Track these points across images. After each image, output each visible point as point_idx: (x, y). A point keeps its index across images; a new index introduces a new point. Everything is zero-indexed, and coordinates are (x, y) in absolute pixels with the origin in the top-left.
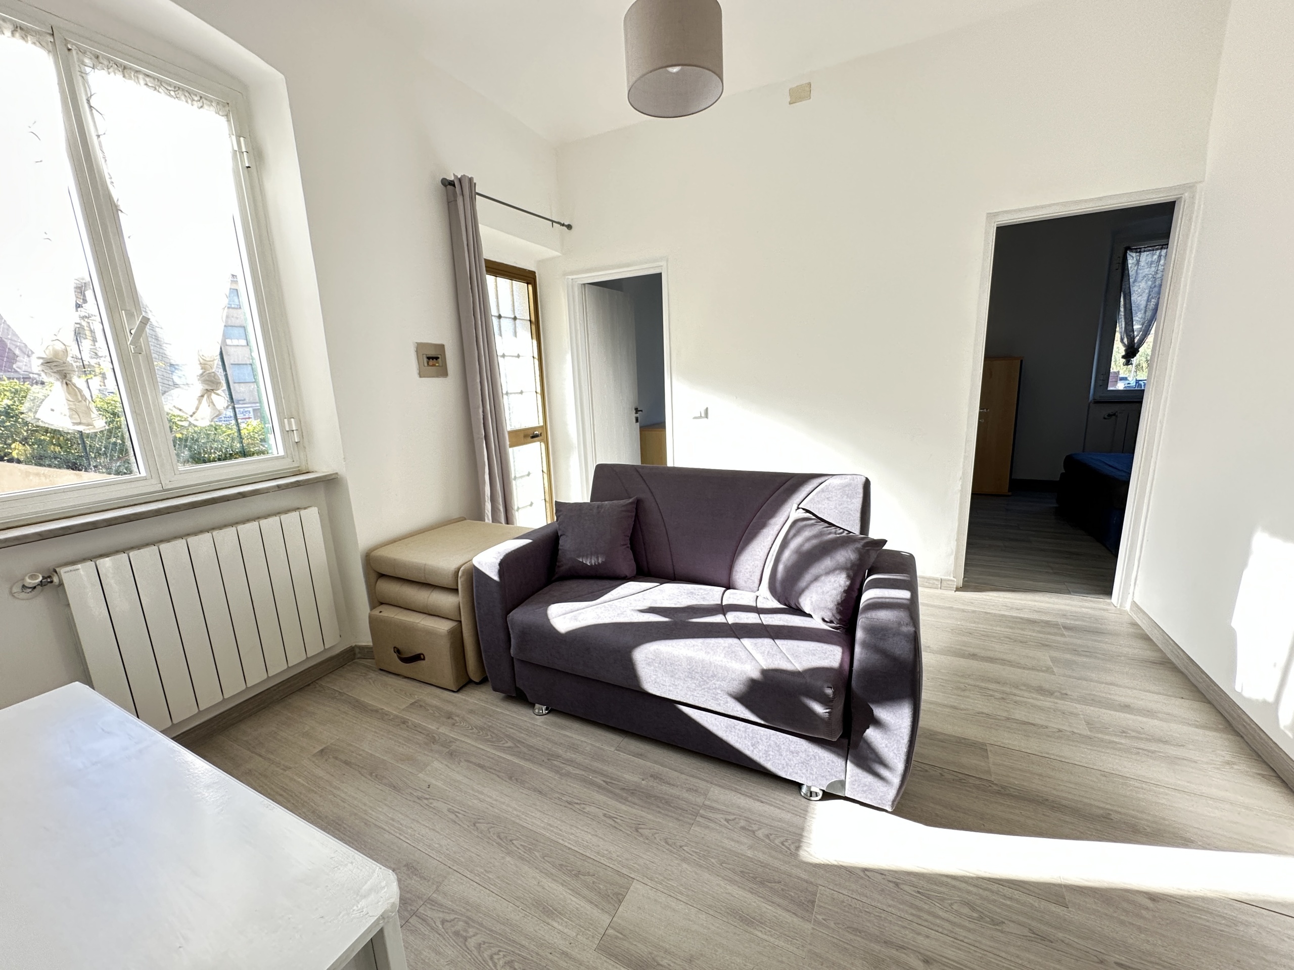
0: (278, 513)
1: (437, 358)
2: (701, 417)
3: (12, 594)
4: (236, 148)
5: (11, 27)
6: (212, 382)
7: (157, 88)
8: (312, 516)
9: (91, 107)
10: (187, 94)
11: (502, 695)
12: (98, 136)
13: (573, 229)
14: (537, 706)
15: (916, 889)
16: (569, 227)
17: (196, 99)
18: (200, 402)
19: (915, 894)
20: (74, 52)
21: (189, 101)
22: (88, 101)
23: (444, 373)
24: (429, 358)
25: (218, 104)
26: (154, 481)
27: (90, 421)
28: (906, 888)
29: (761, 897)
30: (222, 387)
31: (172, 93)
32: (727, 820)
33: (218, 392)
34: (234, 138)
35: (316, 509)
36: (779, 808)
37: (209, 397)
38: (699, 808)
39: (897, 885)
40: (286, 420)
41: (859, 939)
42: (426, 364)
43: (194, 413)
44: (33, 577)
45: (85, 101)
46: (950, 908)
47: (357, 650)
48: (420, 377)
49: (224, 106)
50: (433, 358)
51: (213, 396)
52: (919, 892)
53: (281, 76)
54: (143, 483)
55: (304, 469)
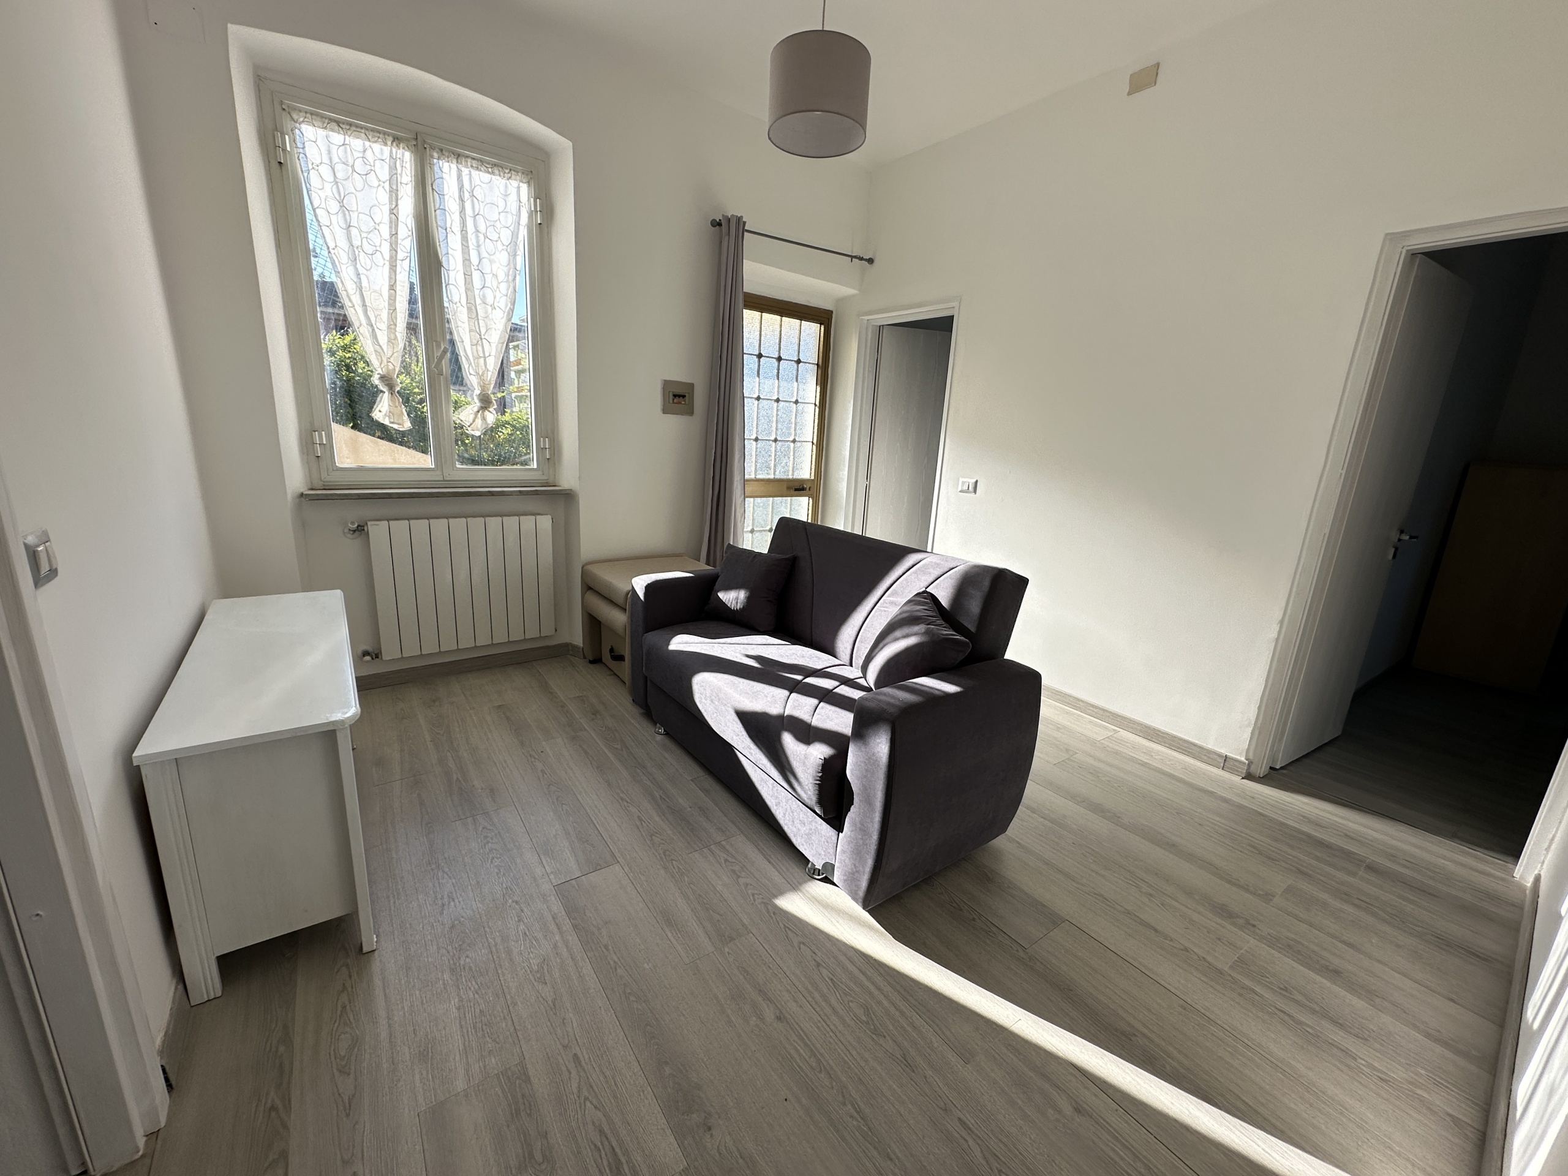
0: (519, 515)
1: (684, 396)
2: (967, 491)
3: (344, 533)
4: (533, 209)
5: (391, 139)
6: (486, 401)
7: (480, 167)
8: (545, 522)
9: (433, 189)
10: (500, 169)
11: (642, 711)
12: (435, 211)
13: (875, 262)
14: (658, 725)
15: (832, 977)
16: (870, 261)
17: (507, 171)
18: (476, 416)
19: (827, 979)
20: (428, 150)
21: (502, 174)
22: (432, 185)
23: (690, 412)
24: (675, 396)
25: (523, 173)
26: (438, 473)
27: (400, 422)
28: (824, 972)
29: (697, 917)
30: (493, 405)
31: (490, 170)
32: (726, 860)
33: (491, 409)
34: (532, 200)
35: (549, 517)
36: (779, 873)
37: (483, 412)
38: (712, 843)
39: (818, 965)
40: (542, 439)
41: (741, 977)
42: (671, 401)
43: (471, 424)
44: (353, 523)
45: (430, 186)
46: (846, 1003)
47: (570, 648)
48: (664, 413)
49: (527, 175)
50: (679, 396)
51: (487, 413)
52: (832, 979)
53: (567, 144)
54: (432, 473)
55: (551, 481)
